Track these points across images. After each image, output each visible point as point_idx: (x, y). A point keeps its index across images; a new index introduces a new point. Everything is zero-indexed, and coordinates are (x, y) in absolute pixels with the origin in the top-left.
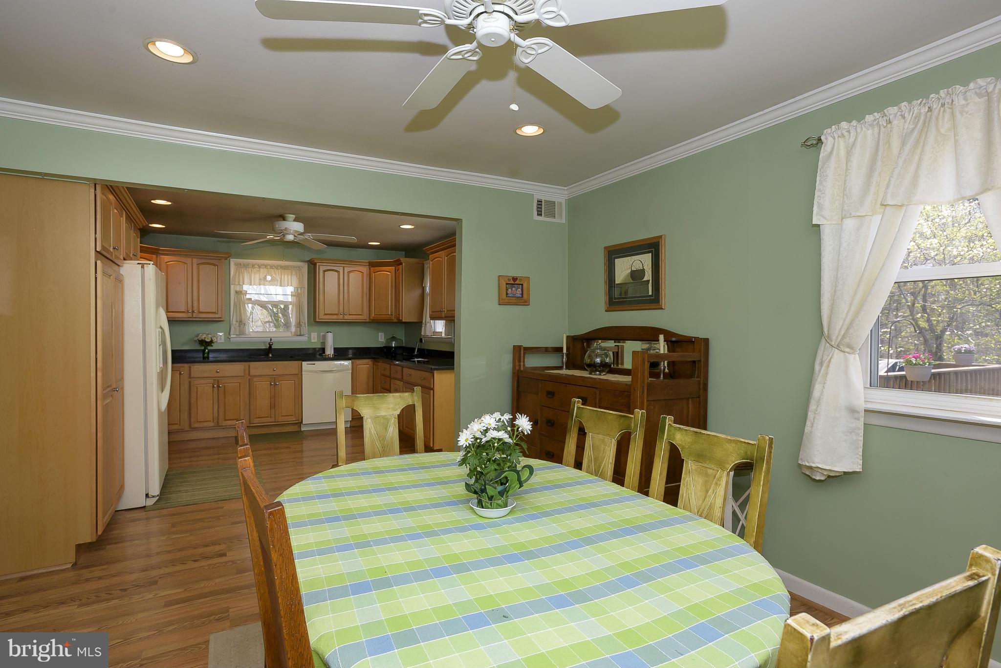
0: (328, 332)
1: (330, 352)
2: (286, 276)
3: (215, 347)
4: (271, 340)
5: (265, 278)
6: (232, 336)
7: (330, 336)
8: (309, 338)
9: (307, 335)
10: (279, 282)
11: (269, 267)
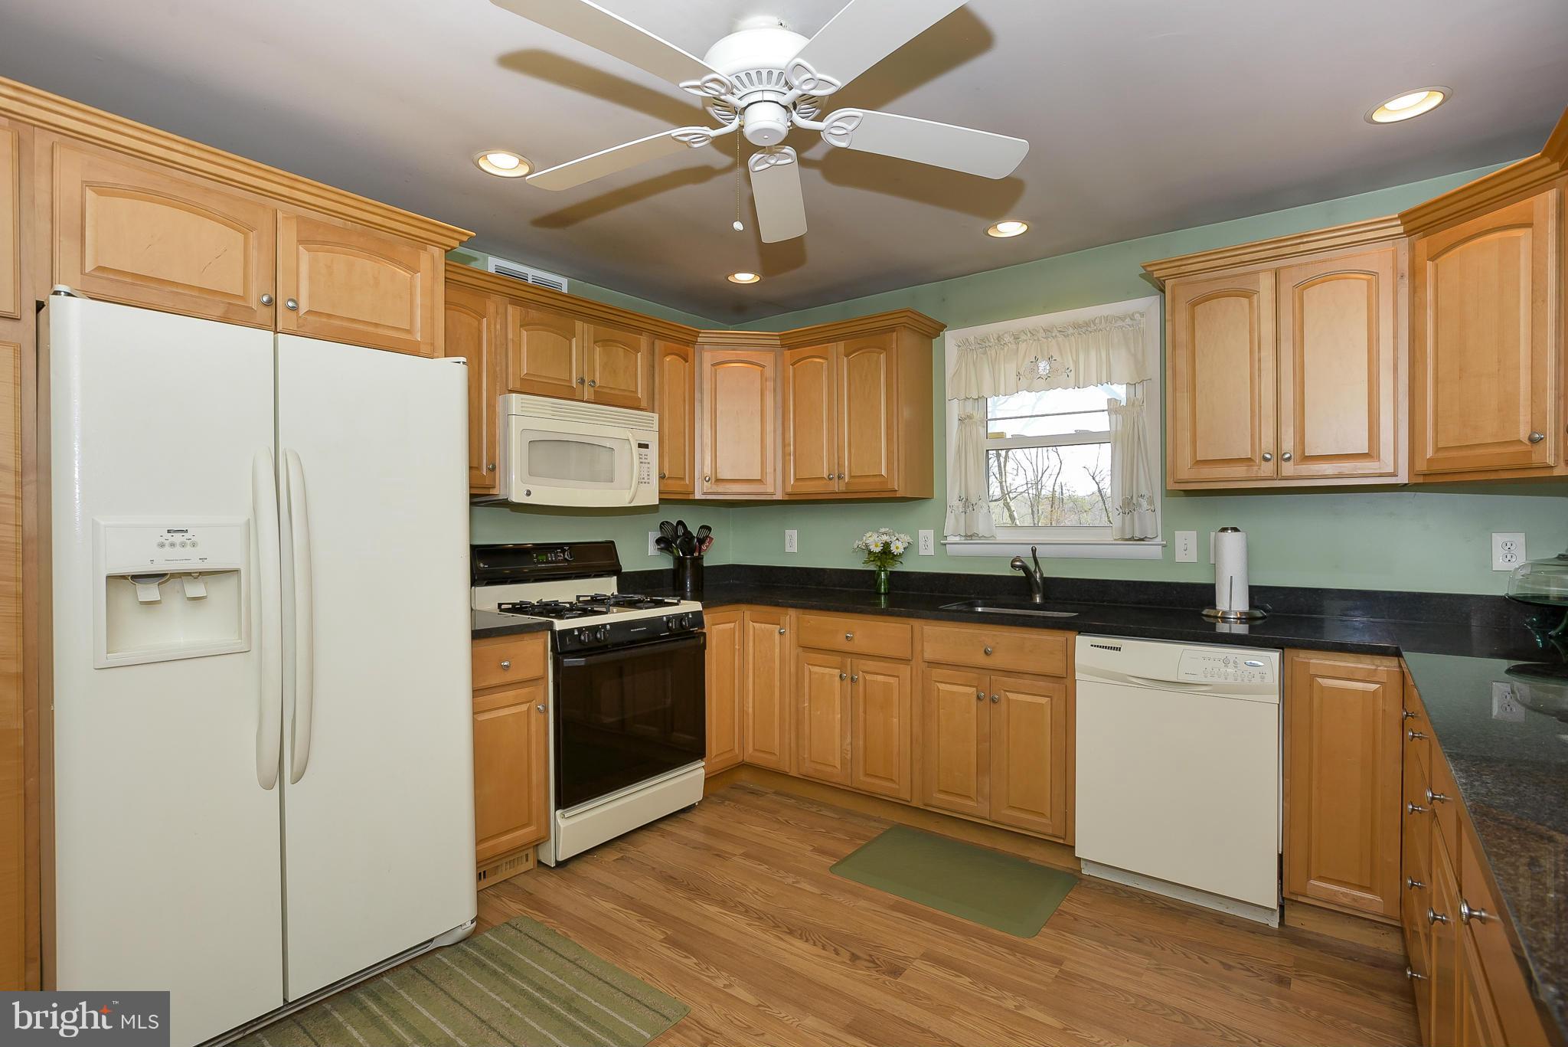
0: (1224, 530)
1: (1233, 601)
2: (1093, 354)
3: (908, 566)
4: (1034, 551)
5: (1034, 369)
6: (951, 539)
7: (1232, 547)
8: (1168, 547)
9: (1159, 540)
10: (1072, 375)
11: (1042, 334)
